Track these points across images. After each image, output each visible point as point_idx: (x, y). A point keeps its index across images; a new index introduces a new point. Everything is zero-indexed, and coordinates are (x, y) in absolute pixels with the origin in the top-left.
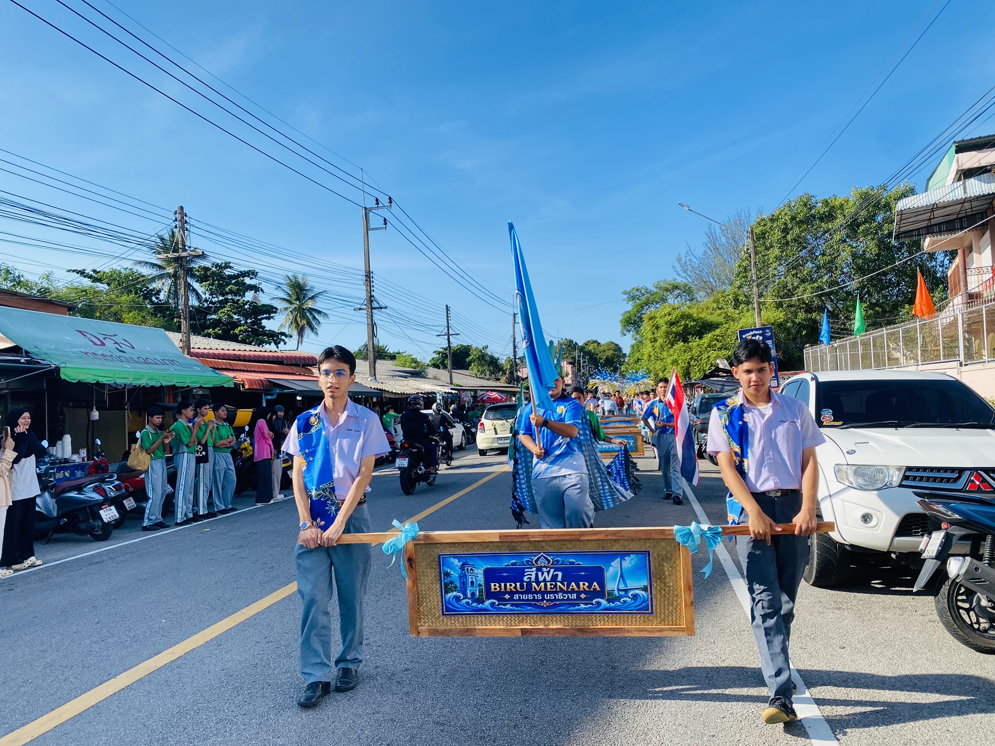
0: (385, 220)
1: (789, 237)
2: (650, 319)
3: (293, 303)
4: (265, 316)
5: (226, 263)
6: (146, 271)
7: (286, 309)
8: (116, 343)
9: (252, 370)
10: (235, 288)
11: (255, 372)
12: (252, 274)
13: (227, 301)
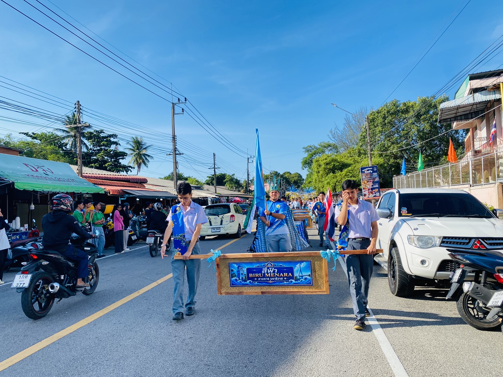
0: (183, 109)
1: (386, 121)
2: (316, 162)
3: (135, 151)
4: (121, 157)
5: (101, 130)
6: (60, 134)
7: (132, 154)
8: (44, 170)
9: (114, 185)
10: (106, 143)
11: (115, 186)
12: (114, 136)
13: (101, 149)
